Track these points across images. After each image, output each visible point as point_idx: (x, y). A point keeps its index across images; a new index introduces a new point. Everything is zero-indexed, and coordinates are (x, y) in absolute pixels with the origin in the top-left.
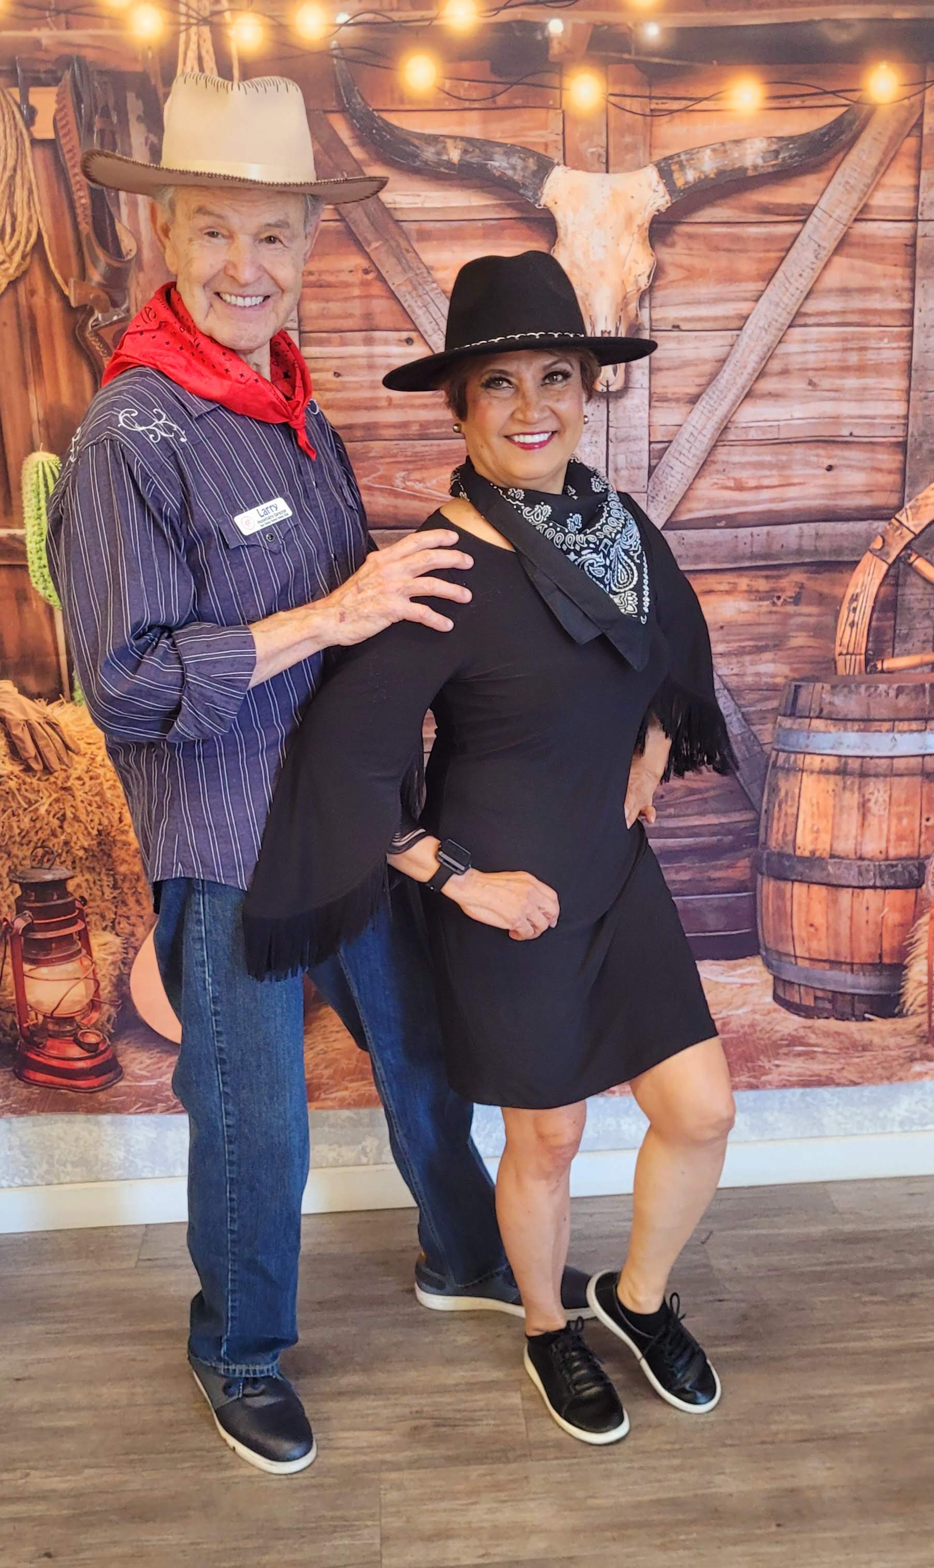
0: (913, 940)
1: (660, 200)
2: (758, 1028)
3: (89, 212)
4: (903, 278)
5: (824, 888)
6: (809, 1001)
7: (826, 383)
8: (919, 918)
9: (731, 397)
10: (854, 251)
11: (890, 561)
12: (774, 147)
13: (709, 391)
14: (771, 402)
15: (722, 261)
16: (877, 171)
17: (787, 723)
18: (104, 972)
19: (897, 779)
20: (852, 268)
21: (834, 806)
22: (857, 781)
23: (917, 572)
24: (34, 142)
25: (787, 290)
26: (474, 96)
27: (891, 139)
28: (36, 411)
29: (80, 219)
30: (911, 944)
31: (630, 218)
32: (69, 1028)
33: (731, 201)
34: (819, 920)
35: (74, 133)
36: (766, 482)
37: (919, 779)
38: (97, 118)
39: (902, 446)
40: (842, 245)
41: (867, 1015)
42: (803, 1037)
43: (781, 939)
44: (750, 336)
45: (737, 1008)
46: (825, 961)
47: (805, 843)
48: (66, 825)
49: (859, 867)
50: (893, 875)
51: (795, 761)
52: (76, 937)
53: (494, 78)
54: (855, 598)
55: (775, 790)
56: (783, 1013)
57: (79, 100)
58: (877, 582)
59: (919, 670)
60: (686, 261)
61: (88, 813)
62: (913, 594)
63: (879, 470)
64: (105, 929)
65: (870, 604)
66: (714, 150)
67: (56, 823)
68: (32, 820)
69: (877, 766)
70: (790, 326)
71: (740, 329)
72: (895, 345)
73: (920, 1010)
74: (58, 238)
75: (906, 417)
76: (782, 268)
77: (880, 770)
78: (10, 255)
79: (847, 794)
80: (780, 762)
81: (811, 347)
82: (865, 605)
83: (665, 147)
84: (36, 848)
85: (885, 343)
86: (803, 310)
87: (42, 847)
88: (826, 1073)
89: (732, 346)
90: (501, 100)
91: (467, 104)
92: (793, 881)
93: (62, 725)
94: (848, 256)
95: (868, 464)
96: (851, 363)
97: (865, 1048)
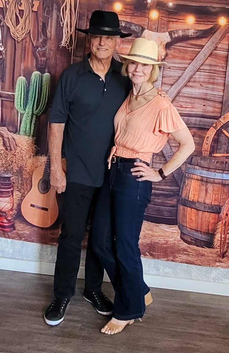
0: (217, 228)
1: (169, 40)
2: (176, 245)
3: (42, 27)
4: (224, 64)
5: (195, 210)
6: (189, 240)
7: (205, 85)
8: (219, 222)
9: (181, 85)
10: (213, 56)
11: (217, 130)
12: (196, 32)
13: (176, 83)
14: (190, 88)
15: (182, 55)
16: (220, 40)
17: (189, 166)
18: (16, 202)
19: (215, 185)
20: (212, 60)
21: (199, 189)
22: (205, 183)
23: (223, 133)
24: (32, 11)
25: (197, 63)
26: (129, 13)
27: (224, 33)
28: (22, 68)
29: (39, 28)
30: (216, 229)
31: (162, 43)
32: (4, 214)
33: (185, 42)
34: (193, 218)
35: (41, 10)
36: (188, 106)
37: (221, 185)
38: (47, 8)
39: (222, 103)
40: (211, 55)
41: (204, 246)
42: (187, 250)
43: (184, 222)
44: (187, 72)
45: (170, 238)
46: (195, 230)
47: (191, 197)
48: (13, 164)
49: (204, 206)
50: (213, 209)
51: (190, 176)
52: (10, 192)
53: (134, 10)
54: (208, 137)
55: (185, 182)
56: (182, 242)
57: (43, 4)
58: (214, 134)
59: (222, 158)
60: (173, 54)
61: (18, 162)
62: (222, 139)
63: (216, 107)
64: (18, 191)
65: (212, 139)
66: (182, 31)
67: (11, 163)
68: (5, 161)
69: (210, 180)
70: (197, 71)
71: (185, 70)
72: (221, 79)
73: (218, 247)
74: (34, 32)
75: (223, 96)
76: (196, 58)
77: (211, 182)
78: (23, 34)
79: (203, 186)
80: (186, 175)
81: (202, 77)
82: (211, 139)
83: (171, 28)
84: (5, 168)
85: (219, 78)
86: (200, 68)
87: (6, 168)
88: (192, 261)
89: (182, 74)
90: (135, 14)
91: (128, 14)
92: (188, 207)
93: (16, 139)
94: (212, 57)
95: (213, 106)
96: (211, 82)
97: (203, 255)
